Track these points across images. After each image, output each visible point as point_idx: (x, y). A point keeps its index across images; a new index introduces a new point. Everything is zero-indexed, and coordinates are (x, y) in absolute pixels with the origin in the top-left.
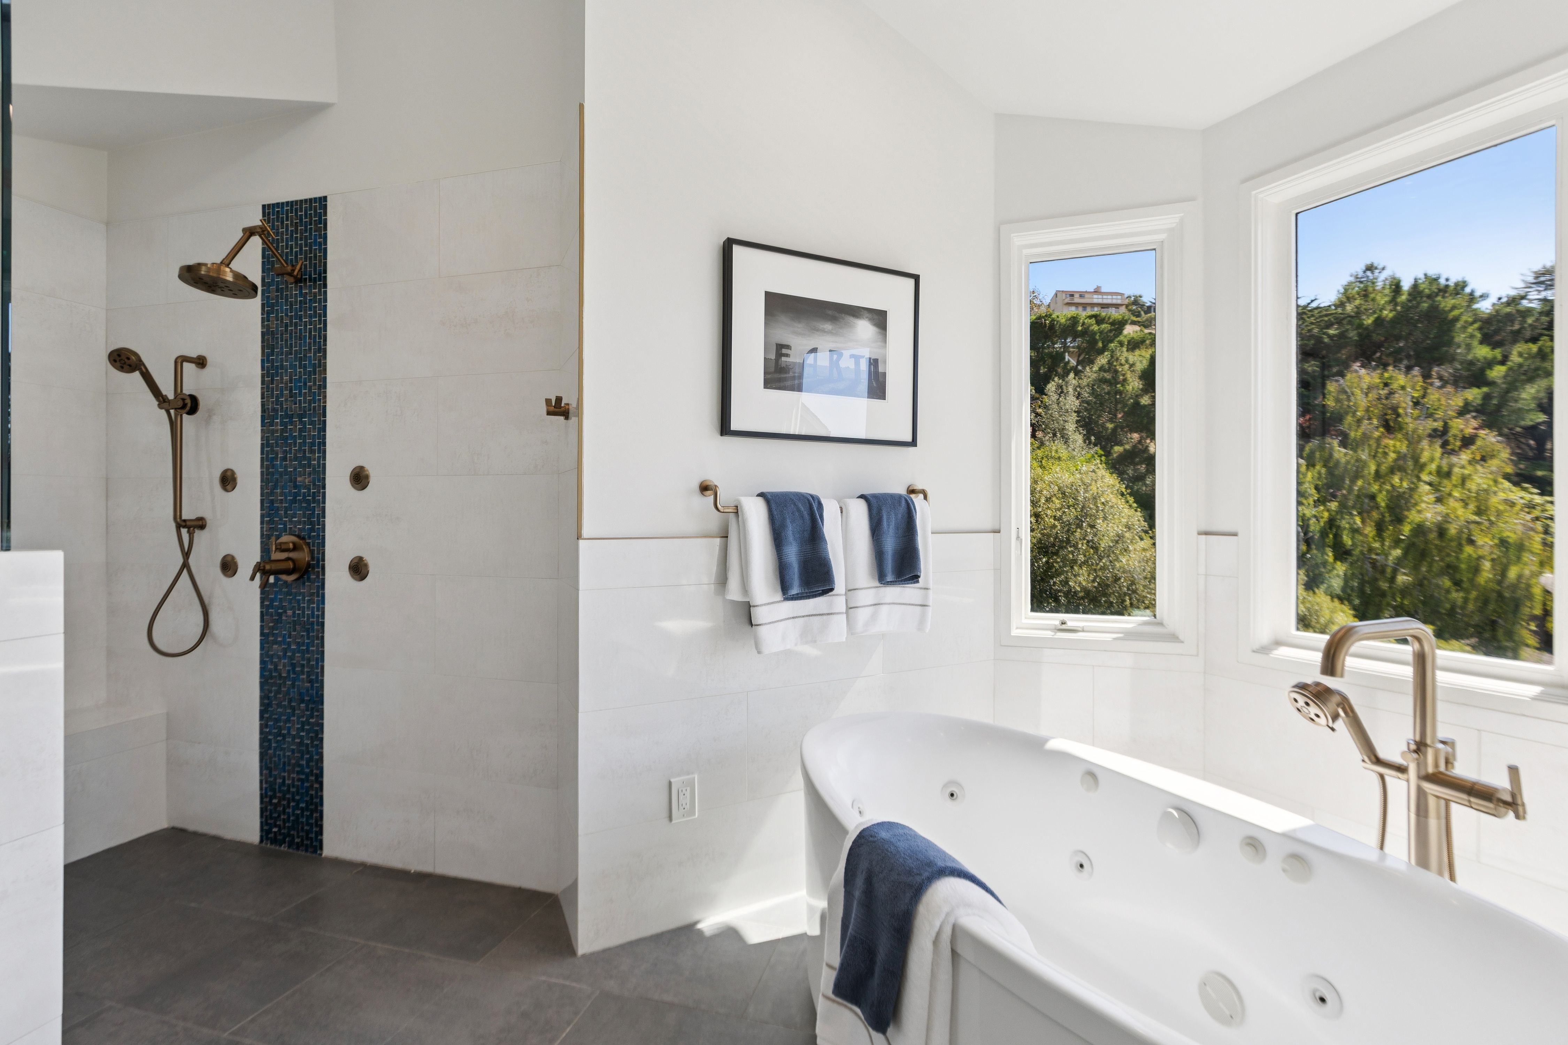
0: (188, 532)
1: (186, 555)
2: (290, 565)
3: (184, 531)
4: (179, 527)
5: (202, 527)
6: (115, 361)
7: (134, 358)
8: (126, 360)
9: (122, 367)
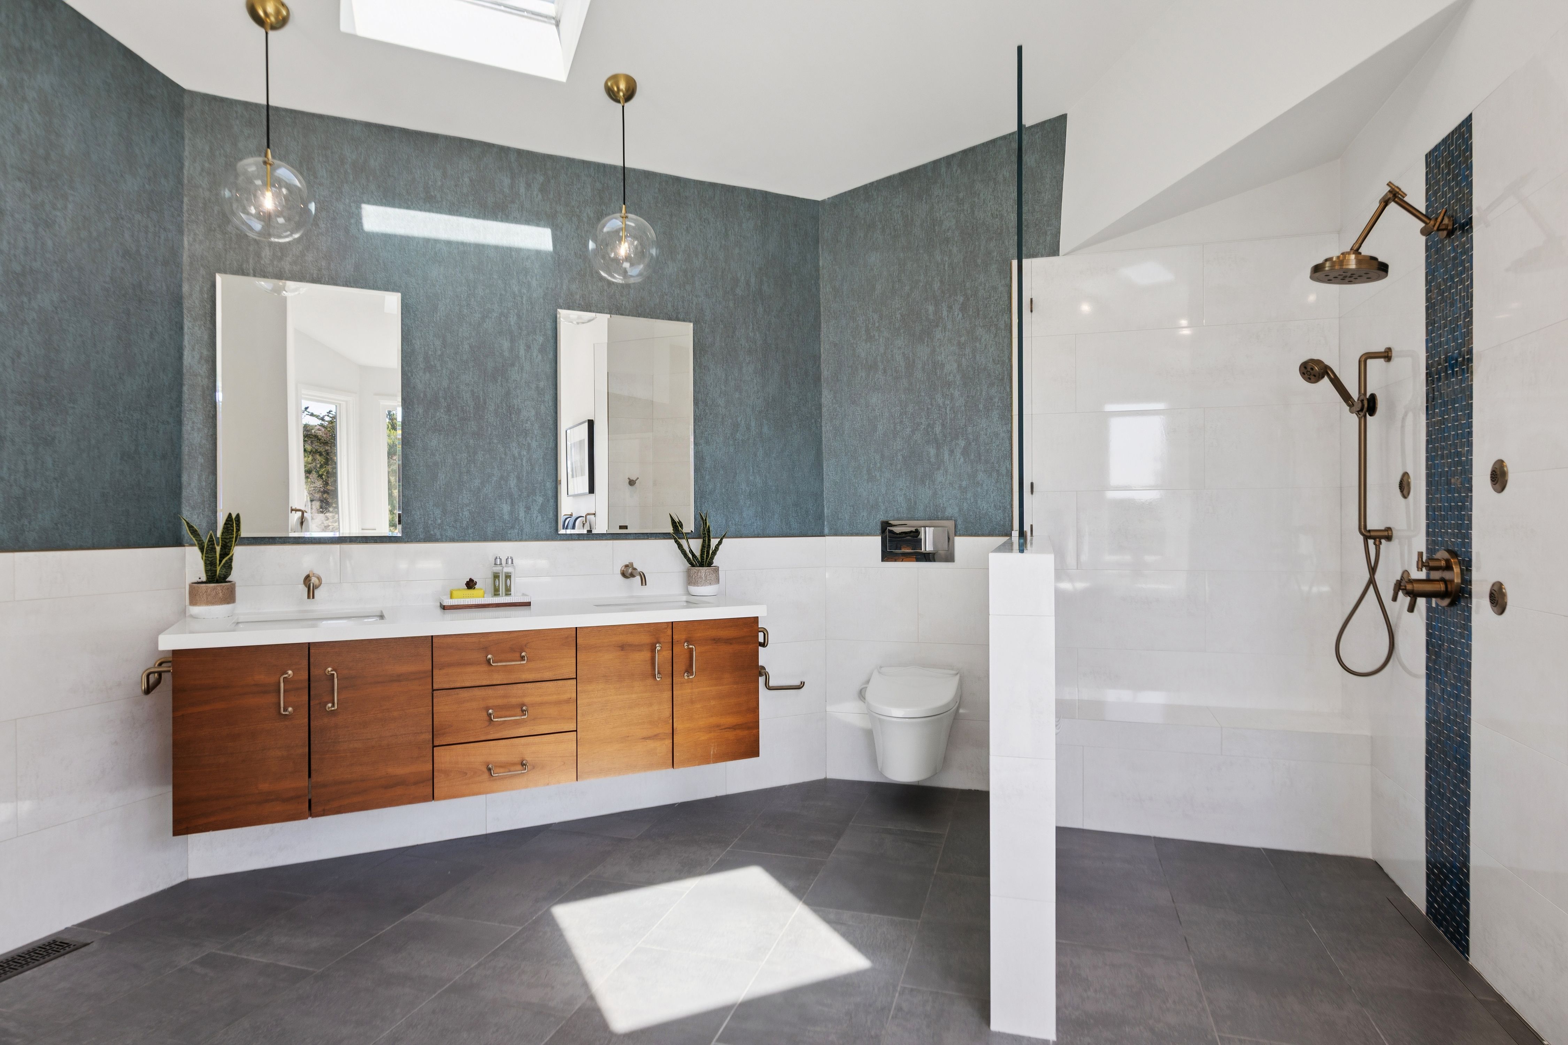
0: (1375, 543)
1: (1373, 570)
2: (1441, 587)
3: (1371, 542)
4: (1366, 538)
5: (1389, 538)
6: (1304, 373)
7: (1316, 368)
8: (1311, 372)
9: (1310, 379)
